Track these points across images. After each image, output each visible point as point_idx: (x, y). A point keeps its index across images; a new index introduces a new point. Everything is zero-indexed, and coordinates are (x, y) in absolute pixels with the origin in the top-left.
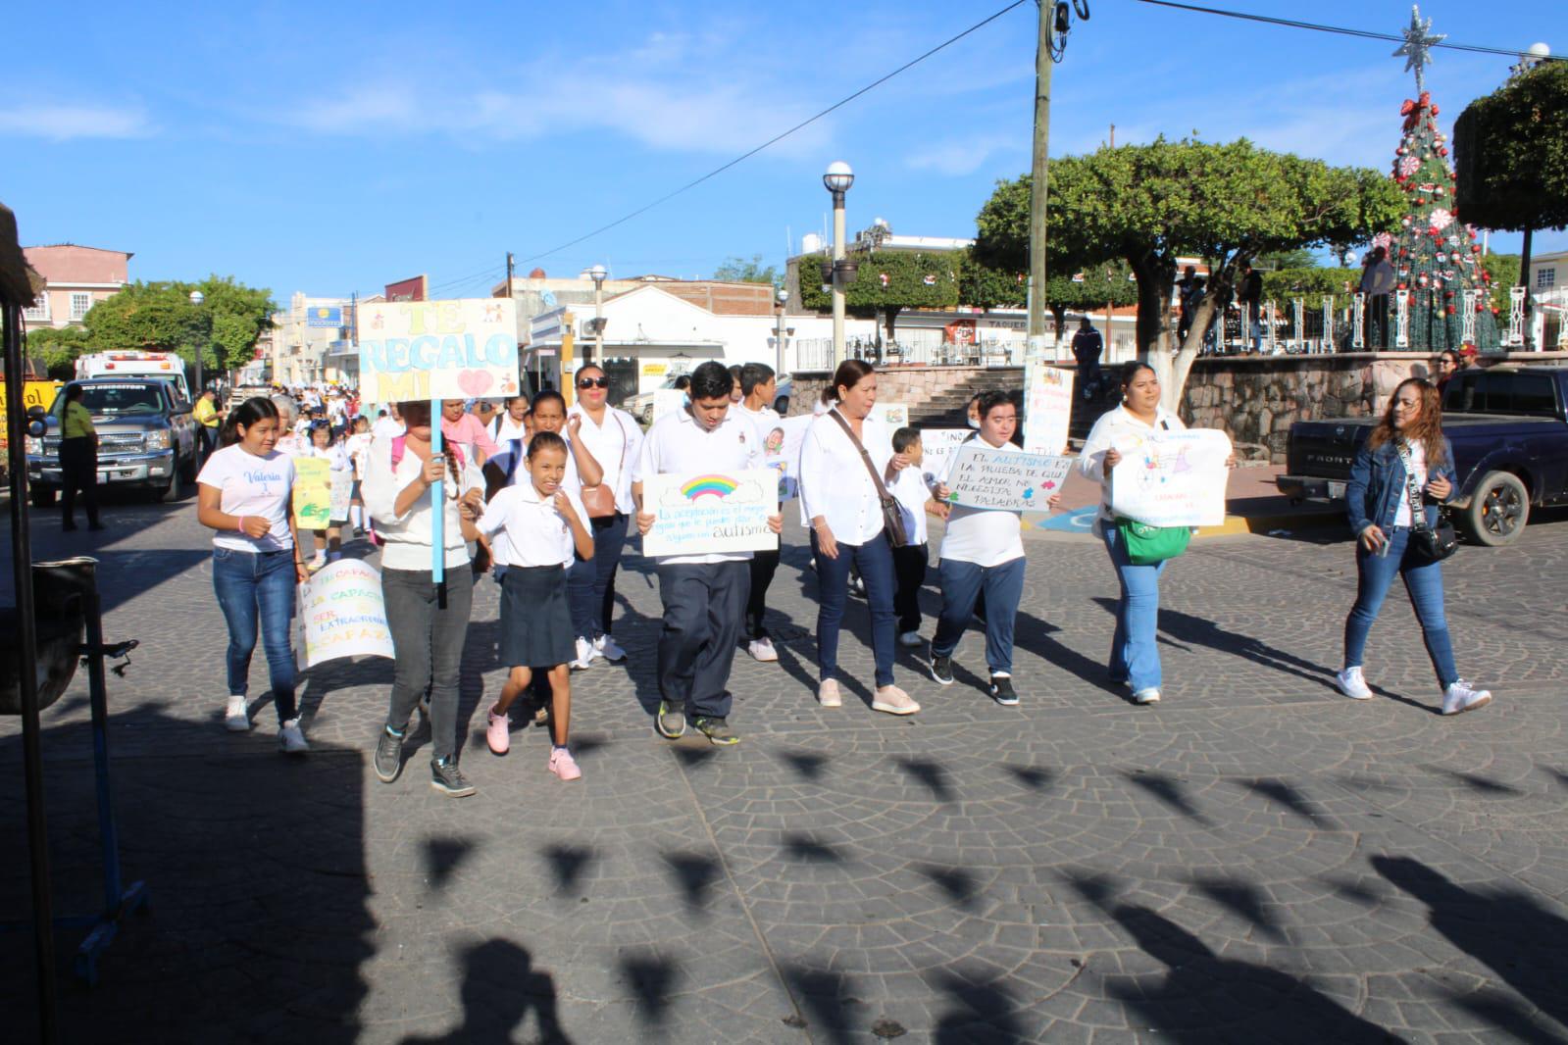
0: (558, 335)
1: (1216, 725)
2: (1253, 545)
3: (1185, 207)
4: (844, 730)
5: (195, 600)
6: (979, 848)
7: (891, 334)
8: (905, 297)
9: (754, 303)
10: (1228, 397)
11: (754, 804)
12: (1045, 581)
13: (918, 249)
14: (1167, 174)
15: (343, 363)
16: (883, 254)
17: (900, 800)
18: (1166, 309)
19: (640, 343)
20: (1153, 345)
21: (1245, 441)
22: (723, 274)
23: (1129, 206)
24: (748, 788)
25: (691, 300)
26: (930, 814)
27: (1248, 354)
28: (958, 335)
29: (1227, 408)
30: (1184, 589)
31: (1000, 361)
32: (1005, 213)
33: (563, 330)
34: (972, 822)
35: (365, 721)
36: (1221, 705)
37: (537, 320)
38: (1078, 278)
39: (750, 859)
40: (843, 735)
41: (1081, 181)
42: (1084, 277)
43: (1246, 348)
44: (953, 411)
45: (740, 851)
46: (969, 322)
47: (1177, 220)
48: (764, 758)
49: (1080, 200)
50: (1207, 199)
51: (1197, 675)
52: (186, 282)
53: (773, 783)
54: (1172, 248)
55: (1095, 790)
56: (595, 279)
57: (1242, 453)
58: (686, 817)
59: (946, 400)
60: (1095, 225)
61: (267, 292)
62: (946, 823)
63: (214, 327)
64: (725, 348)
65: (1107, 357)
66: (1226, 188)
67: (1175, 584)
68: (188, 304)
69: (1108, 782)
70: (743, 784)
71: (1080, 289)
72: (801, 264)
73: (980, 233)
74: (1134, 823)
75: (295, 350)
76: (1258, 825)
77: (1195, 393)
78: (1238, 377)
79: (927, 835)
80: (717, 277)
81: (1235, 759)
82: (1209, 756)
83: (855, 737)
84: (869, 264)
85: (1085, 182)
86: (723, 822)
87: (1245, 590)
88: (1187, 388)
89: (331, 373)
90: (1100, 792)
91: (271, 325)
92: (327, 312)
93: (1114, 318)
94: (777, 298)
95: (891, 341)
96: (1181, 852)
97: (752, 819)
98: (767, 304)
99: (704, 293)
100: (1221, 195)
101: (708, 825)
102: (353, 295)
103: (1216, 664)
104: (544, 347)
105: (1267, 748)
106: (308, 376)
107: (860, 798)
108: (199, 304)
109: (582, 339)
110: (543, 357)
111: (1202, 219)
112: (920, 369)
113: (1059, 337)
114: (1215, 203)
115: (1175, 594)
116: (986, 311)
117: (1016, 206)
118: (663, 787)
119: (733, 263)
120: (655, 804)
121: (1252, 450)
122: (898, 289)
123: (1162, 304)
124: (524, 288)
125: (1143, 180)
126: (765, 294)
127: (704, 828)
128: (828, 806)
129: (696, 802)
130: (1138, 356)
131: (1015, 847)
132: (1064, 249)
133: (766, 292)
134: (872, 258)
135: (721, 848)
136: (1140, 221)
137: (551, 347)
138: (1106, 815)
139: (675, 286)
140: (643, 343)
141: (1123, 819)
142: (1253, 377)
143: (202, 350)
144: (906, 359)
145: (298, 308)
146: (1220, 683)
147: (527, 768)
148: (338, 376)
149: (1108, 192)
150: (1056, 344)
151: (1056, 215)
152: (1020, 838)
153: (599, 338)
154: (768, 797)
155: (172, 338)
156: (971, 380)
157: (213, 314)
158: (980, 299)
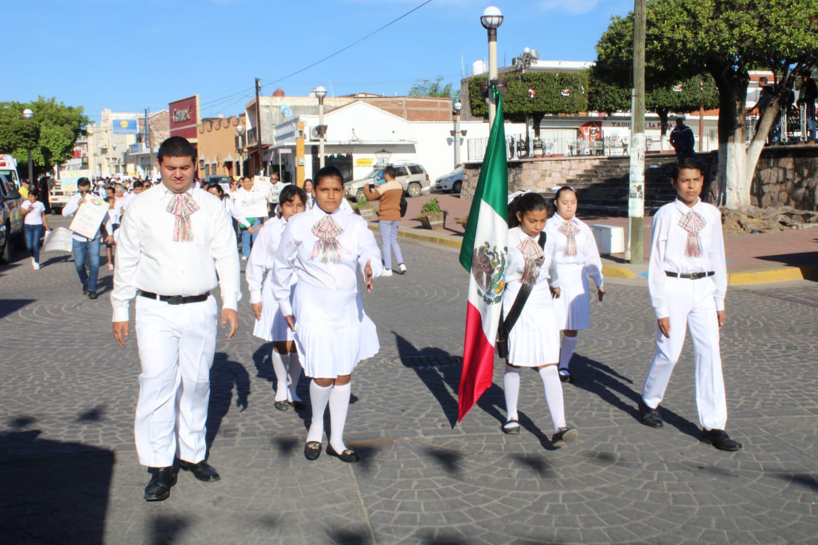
0: (294, 138)
1: (765, 431)
2: (806, 289)
3: (754, 33)
4: (476, 434)
5: (11, 337)
6: (569, 528)
7: (537, 133)
8: (547, 105)
9: (437, 112)
10: (790, 175)
11: (401, 493)
12: (642, 317)
13: (557, 70)
14: (741, 8)
15: (139, 160)
16: (530, 75)
17: (513, 489)
18: (740, 110)
19: (353, 143)
20: (731, 138)
21: (803, 209)
22: (416, 92)
23: (711, 33)
24: (399, 480)
25: (391, 111)
26: (535, 500)
27: (806, 143)
28: (586, 134)
29: (789, 184)
30: (749, 323)
31: (619, 152)
32: (617, 41)
33: (297, 134)
34: (566, 506)
35: (121, 429)
36: (770, 415)
37: (279, 127)
38: (677, 89)
39: (394, 536)
40: (475, 438)
41: (674, 16)
42: (682, 87)
43: (804, 138)
44: (583, 189)
45: (388, 530)
46: (597, 123)
47: (748, 43)
48: (414, 457)
49: (673, 30)
50: (771, 26)
51: (753, 391)
52: (21, 102)
53: (418, 476)
54: (745, 64)
55: (665, 482)
56: (318, 97)
57: (801, 218)
58: (349, 503)
59: (578, 182)
60: (684, 48)
61: (81, 109)
62: (547, 508)
63: (41, 135)
64: (415, 145)
65: (700, 147)
66: (786, 17)
67: (742, 319)
68: (22, 118)
69: (675, 476)
70: (396, 478)
71: (679, 97)
72: (470, 83)
73: (599, 57)
74: (693, 510)
75: (104, 151)
76: (792, 513)
77: (765, 173)
78: (798, 161)
79: (531, 518)
80: (411, 94)
81: (777, 458)
82: (756, 456)
83: (485, 439)
84: (520, 81)
85: (677, 16)
86: (378, 506)
87: (796, 324)
88: (758, 170)
89: (131, 167)
90: (668, 484)
91: (85, 133)
92: (127, 123)
93: (705, 118)
94: (454, 108)
95: (537, 138)
96: (728, 533)
97: (399, 505)
98: (447, 113)
99: (401, 105)
100: (782, 22)
101: (365, 510)
102: (146, 110)
103: (768, 382)
104: (283, 147)
105: (803, 450)
106: (114, 170)
107: (482, 488)
108: (30, 118)
109: (311, 140)
110: (282, 155)
111: (768, 41)
112: (557, 158)
113: (664, 133)
114: (778, 29)
115: (741, 327)
116: (609, 115)
117: (625, 36)
118: (335, 479)
119: (421, 83)
120: (328, 492)
121: (809, 216)
122: (542, 100)
123: (738, 107)
124: (269, 104)
125: (721, 13)
126: (446, 105)
127: (362, 512)
128: (458, 494)
129: (358, 491)
130: (720, 147)
131: (599, 528)
132: (661, 68)
133: (447, 103)
134: (522, 77)
135: (373, 528)
136: (719, 44)
137: (288, 147)
138: (671, 503)
139: (380, 102)
140: (355, 143)
141: (684, 506)
142: (810, 160)
143: (32, 152)
144: (548, 152)
145: (106, 120)
146: (771, 397)
147: (235, 465)
148: (136, 170)
149: (694, 23)
150: (661, 138)
151: (655, 42)
152: (603, 521)
153: (322, 140)
154: (413, 486)
155: (10, 143)
156: (597, 167)
157: (40, 126)
158: (604, 106)
